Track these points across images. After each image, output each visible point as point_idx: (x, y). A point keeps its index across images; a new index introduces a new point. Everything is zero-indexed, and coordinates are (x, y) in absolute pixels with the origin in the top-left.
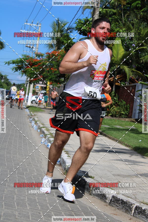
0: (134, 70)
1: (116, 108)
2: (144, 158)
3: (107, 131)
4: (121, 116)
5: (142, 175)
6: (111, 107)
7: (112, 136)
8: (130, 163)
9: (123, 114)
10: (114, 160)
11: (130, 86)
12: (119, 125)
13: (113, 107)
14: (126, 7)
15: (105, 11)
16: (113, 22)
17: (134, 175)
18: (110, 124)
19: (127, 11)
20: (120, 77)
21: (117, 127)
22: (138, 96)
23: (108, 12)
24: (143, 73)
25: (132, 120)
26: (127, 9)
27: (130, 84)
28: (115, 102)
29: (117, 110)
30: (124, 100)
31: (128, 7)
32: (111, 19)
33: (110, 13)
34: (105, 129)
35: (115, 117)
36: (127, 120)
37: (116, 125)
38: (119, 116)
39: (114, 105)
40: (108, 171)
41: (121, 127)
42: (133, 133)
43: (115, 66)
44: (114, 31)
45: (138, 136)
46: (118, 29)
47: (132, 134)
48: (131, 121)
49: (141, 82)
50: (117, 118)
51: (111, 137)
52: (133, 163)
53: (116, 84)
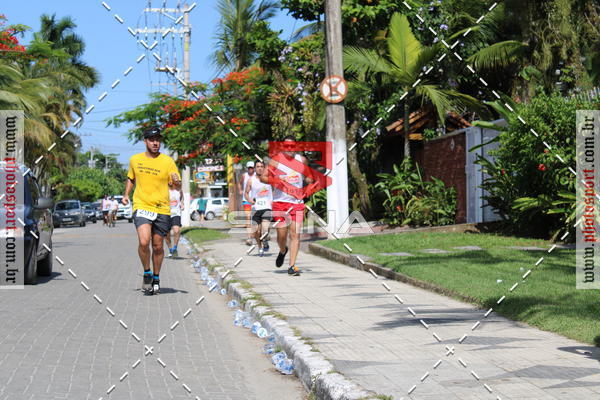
0: (452, 92)
1: (420, 201)
2: (517, 326)
3: (405, 267)
4: (436, 221)
5: (518, 374)
6: (406, 201)
7: (420, 278)
8: (483, 346)
9: (441, 215)
11: (449, 138)
12: (434, 248)
13: (413, 199)
17: (499, 377)
18: (410, 248)
20: (418, 117)
21: (432, 252)
22: (476, 162)
24: (480, 99)
25: (469, 228)
27: (447, 132)
28: (414, 185)
29: (423, 206)
30: (439, 178)
34: (399, 263)
35: (422, 225)
36: (454, 228)
37: (426, 247)
38: (431, 222)
39: (414, 194)
41: (442, 252)
42: (477, 262)
43: (400, 88)
45: (492, 269)
47: (474, 266)
48: (465, 232)
49: (477, 122)
50: (426, 228)
51: (419, 281)
52: (489, 343)
53: (411, 139)
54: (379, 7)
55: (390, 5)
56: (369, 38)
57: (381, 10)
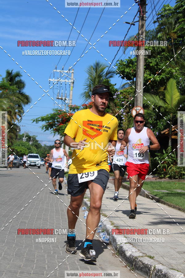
1: (175, 167)
3: (165, 197)
4: (182, 177)
6: (168, 167)
9: (184, 174)
10: (178, 233)
12: (180, 189)
13: (171, 166)
14: (178, 42)
15: (152, 48)
16: (162, 61)
18: (168, 189)
19: (180, 45)
21: (178, 191)
23: (156, 48)
26: (179, 43)
28: (172, 159)
29: (176, 169)
31: (180, 41)
32: (160, 57)
33: (159, 50)
34: (163, 195)
35: (175, 178)
37: (176, 188)
38: (179, 177)
39: (172, 163)
40: (171, 247)
41: (183, 191)
43: (169, 114)
44: (165, 71)
46: (170, 69)
50: (177, 180)
51: (171, 204)
53: (172, 138)
54: (161, 76)
55: (166, 76)
56: (156, 90)
57: (162, 78)
